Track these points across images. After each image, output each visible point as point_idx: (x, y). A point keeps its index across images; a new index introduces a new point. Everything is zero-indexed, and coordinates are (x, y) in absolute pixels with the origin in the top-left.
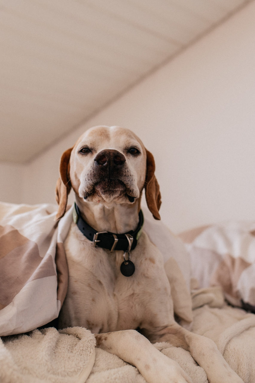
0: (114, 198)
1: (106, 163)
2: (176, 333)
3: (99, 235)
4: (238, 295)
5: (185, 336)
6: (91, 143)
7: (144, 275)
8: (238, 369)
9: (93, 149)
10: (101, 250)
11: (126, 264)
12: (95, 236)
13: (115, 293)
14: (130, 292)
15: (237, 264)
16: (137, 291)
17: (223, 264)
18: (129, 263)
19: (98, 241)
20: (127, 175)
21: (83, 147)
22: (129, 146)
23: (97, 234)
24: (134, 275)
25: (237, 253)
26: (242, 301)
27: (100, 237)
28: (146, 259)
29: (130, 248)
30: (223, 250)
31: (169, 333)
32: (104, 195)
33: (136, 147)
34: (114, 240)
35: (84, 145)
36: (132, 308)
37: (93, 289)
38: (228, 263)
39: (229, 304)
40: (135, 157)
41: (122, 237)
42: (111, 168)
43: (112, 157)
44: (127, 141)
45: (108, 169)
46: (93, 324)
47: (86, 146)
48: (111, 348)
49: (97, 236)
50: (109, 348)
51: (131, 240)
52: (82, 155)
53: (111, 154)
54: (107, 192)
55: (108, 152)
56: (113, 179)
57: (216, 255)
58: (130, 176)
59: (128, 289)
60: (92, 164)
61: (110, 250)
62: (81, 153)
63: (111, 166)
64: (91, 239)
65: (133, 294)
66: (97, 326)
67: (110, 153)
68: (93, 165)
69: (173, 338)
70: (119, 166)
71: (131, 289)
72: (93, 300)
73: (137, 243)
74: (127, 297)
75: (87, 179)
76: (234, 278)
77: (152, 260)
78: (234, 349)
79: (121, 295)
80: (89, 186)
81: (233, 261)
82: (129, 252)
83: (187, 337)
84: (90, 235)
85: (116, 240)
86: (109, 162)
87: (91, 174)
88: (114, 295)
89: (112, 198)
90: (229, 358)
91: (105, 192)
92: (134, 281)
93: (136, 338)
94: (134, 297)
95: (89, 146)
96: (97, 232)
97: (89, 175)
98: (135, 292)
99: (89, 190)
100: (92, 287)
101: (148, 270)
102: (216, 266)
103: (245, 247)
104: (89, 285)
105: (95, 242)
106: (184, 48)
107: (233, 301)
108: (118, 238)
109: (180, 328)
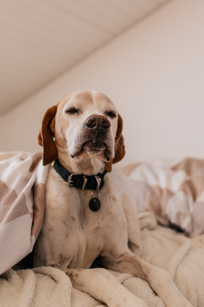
0: (97, 155)
1: (96, 127)
2: (132, 261)
3: (73, 176)
4: (166, 217)
5: (142, 266)
6: (78, 105)
7: (108, 211)
8: (188, 295)
9: (79, 110)
10: (74, 189)
11: (94, 201)
12: (70, 177)
13: (84, 226)
14: (96, 225)
15: (165, 193)
16: (102, 225)
17: (153, 193)
18: (96, 200)
19: (72, 181)
20: (110, 139)
21: (70, 108)
22: (108, 110)
23: (71, 175)
24: (99, 210)
25: (163, 185)
26: (170, 222)
27: (74, 177)
28: (110, 198)
29: (98, 188)
30: (152, 182)
31: (126, 261)
32: (90, 153)
33: (114, 112)
34: (84, 181)
35: (71, 107)
36: (97, 239)
37: (67, 225)
38: (157, 192)
39: (159, 224)
40: (111, 119)
41: (92, 179)
42: (99, 131)
43: (101, 122)
44: (107, 106)
45: (97, 132)
46: (65, 258)
47: (74, 107)
48: (82, 285)
49: (71, 177)
50: (80, 285)
51: (99, 181)
52: (70, 114)
53: (101, 119)
54: (93, 150)
55: (98, 118)
56: (99, 140)
57: (148, 186)
58: (112, 140)
59: (94, 223)
60: (82, 127)
61: (81, 189)
62: (68, 112)
63: (99, 129)
64: (66, 180)
65: (98, 228)
66: (68, 259)
67: (99, 118)
68: (84, 128)
69: (130, 266)
70: (105, 130)
71: (96, 223)
72: (67, 236)
73: (104, 184)
74: (93, 230)
75: (77, 141)
76: (163, 204)
77: (114, 199)
78: (182, 276)
79: (88, 227)
80: (79, 146)
81: (161, 191)
82: (98, 191)
83: (144, 266)
84: (66, 176)
85: (86, 180)
86: (98, 126)
87: (81, 136)
88: (83, 228)
89: (96, 154)
90: (179, 285)
91: (91, 150)
92: (99, 216)
93: (106, 278)
94: (99, 231)
95: (76, 107)
96: (71, 174)
97: (79, 137)
98: (100, 226)
99: (79, 150)
100: (66, 223)
101: (111, 206)
102: (148, 194)
103: (169, 179)
104: (64, 222)
105: (70, 182)
106: (115, 36)
107: (163, 221)
108: (87, 178)
109: (135, 257)
